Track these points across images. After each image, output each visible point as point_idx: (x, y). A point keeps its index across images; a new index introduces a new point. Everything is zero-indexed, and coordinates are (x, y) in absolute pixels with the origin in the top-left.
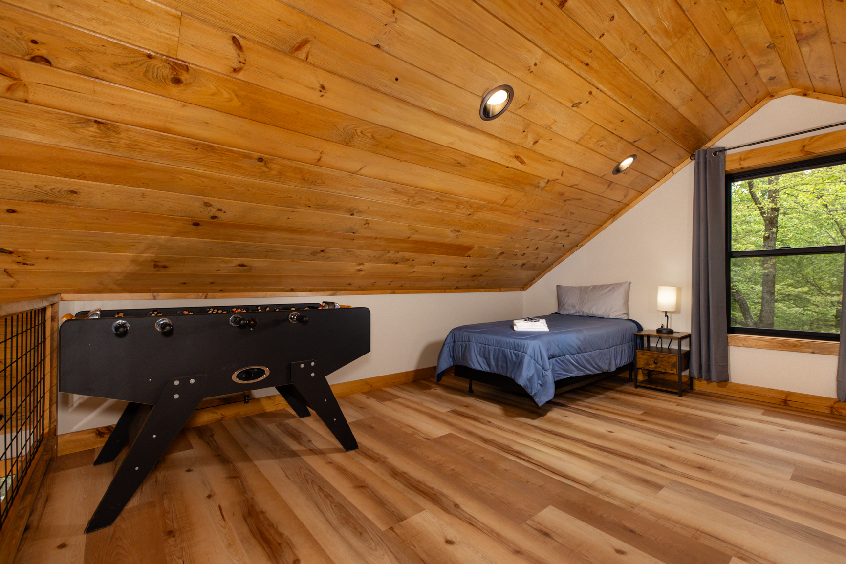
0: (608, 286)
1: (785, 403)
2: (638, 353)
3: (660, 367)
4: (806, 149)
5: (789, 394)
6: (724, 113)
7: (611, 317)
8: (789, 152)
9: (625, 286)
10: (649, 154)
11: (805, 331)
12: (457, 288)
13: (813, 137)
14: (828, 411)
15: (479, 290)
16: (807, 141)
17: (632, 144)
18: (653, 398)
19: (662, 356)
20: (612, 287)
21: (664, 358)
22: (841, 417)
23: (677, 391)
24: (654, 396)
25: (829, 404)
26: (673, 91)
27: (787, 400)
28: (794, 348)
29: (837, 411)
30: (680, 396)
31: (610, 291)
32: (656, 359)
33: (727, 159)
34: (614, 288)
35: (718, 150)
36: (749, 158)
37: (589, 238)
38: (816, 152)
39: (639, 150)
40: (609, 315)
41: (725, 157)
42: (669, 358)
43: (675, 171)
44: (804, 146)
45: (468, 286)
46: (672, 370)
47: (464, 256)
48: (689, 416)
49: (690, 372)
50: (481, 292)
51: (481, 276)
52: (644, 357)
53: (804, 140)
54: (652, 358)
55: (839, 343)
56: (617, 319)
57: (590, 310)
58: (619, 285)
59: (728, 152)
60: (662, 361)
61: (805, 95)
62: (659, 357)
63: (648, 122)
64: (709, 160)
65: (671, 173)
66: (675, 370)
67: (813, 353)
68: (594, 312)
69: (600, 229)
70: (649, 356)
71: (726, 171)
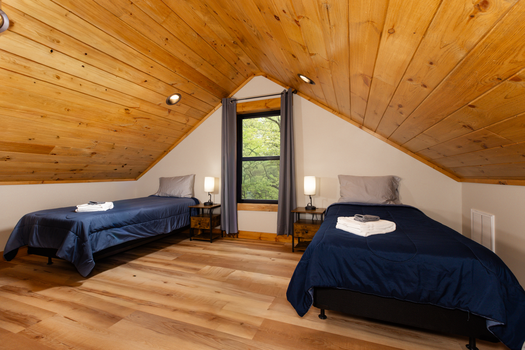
0: (182, 177)
1: (260, 239)
2: (192, 219)
3: (202, 226)
4: (267, 105)
5: (261, 233)
6: (231, 79)
7: (182, 197)
8: (261, 106)
9: (192, 177)
10: (190, 95)
11: (264, 199)
12: (58, 179)
13: (269, 99)
14: (274, 240)
15: (88, 181)
16: (267, 101)
17: (171, 86)
18: (195, 246)
19: (202, 219)
20: (183, 178)
21: (203, 220)
22: (279, 243)
23: (210, 240)
24: (195, 245)
25: (275, 237)
26: (184, 55)
27: (260, 237)
28: (263, 209)
29: (278, 240)
30: (211, 242)
31: (182, 180)
32: (200, 222)
33: (238, 105)
34: (185, 178)
35: (233, 100)
36: (246, 106)
37: (173, 146)
38: (270, 107)
39: (179, 91)
40: (181, 195)
41: (236, 104)
42: (206, 220)
43: (216, 109)
44: (266, 104)
45: (71, 177)
46: (207, 227)
47: (48, 154)
48: (203, 256)
49: (221, 227)
50: (89, 182)
51: (82, 170)
52: (194, 221)
53: (266, 100)
54: (198, 221)
55: (278, 205)
56: (185, 198)
57: (170, 193)
58: (188, 176)
59: (239, 102)
60: (203, 223)
61: (266, 77)
62: (201, 220)
63: (175, 72)
64: (228, 105)
65: (214, 110)
66: (209, 227)
67: (269, 211)
68: (173, 194)
69: (180, 140)
70: (196, 220)
71: (237, 112)
